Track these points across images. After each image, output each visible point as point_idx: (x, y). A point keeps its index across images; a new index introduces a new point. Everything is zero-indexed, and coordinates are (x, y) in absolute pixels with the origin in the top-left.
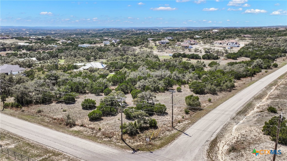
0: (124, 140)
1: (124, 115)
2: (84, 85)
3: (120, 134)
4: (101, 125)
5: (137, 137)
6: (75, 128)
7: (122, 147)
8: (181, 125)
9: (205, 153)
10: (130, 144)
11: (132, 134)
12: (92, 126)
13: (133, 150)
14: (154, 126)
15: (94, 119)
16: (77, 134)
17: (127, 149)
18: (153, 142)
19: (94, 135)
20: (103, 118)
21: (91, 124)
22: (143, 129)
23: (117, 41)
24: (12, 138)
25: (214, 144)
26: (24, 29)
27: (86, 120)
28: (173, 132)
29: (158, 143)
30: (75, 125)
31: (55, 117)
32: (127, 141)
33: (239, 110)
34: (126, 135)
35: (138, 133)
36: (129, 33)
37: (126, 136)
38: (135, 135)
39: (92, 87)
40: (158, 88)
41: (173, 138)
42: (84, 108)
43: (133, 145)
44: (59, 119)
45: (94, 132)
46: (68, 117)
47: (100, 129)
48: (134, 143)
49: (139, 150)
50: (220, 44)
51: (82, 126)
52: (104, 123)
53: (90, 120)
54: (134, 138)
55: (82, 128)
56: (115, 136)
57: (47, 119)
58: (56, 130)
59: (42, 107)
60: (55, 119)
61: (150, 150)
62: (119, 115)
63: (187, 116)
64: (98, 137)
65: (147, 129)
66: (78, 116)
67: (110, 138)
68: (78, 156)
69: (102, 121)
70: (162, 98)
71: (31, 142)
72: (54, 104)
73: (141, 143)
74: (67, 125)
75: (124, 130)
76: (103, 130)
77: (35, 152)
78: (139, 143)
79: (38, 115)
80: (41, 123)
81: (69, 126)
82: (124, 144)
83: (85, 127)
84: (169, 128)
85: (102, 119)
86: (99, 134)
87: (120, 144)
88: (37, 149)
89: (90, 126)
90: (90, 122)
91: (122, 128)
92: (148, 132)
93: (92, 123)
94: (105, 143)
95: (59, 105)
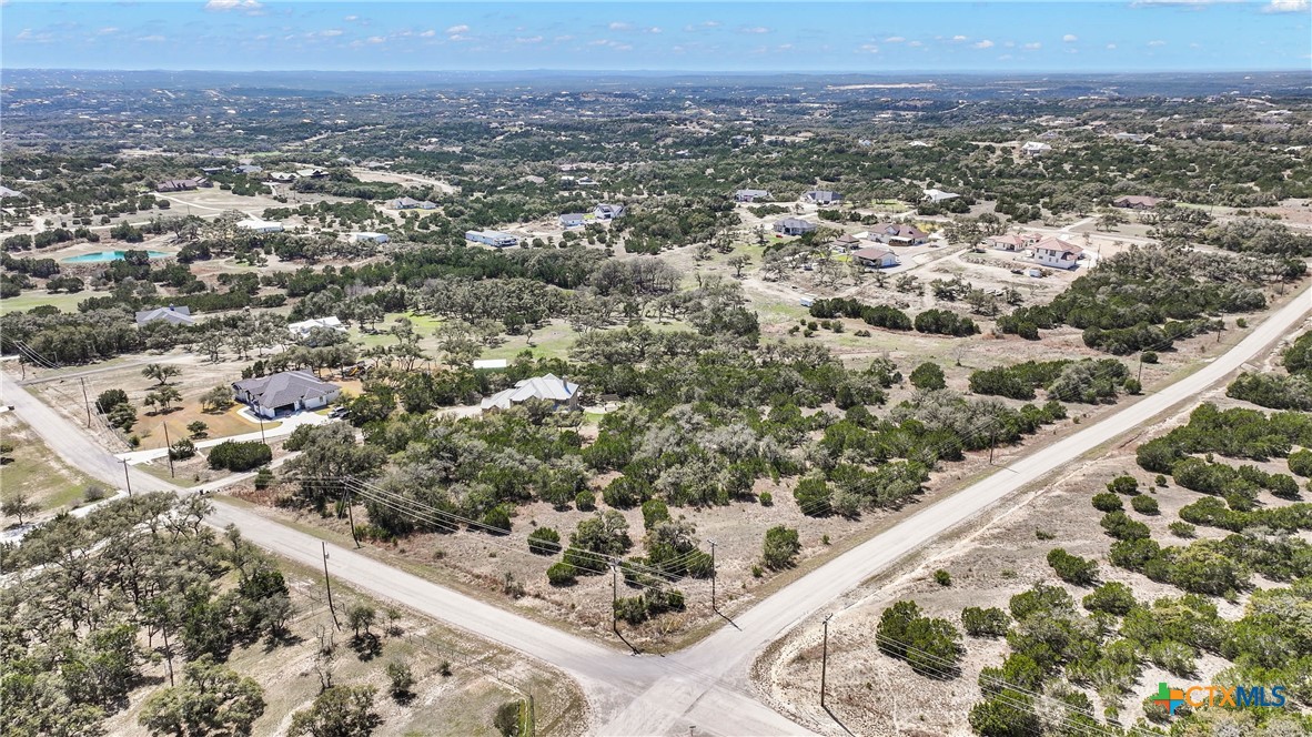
0: (618, 633)
1: (621, 576)
2: (526, 479)
3: (612, 619)
4: (574, 595)
5: (642, 627)
6: (526, 602)
7: (614, 645)
8: (732, 605)
9: (753, 661)
10: (628, 640)
11: (635, 621)
12: (557, 597)
13: (635, 650)
14: (677, 604)
15: (560, 580)
16: (531, 613)
17: (624, 648)
18: (669, 638)
19: (563, 617)
20: (577, 578)
21: (554, 593)
22: (656, 610)
23: (612, 214)
24: (415, 616)
25: (775, 647)
26: (214, 90)
27: (544, 583)
28: (711, 620)
29: (677, 639)
30: (523, 594)
31: (476, 571)
32: (624, 633)
33: (875, 573)
34: (622, 621)
35: (646, 619)
36: (667, 136)
37: (622, 624)
38: (640, 622)
39: (545, 484)
40: (714, 491)
41: (709, 631)
42: (533, 550)
43: (632, 642)
44: (486, 577)
45: (563, 611)
46: (509, 577)
47: (573, 607)
48: (636, 638)
49: (643, 651)
50: (1007, 249)
51: (537, 596)
52: (580, 592)
53: (550, 583)
54: (636, 629)
55: (537, 602)
56: (602, 623)
57: (461, 577)
58: (489, 603)
59: (441, 542)
60: (478, 577)
61: (661, 653)
62: (609, 575)
63: (756, 583)
64: (571, 623)
65: (663, 610)
66: (524, 571)
67: (593, 626)
68: (541, 656)
69: (576, 587)
70: (718, 526)
71: (454, 627)
72: (461, 532)
73: (648, 639)
74: (507, 593)
75: (619, 612)
76: (579, 608)
77: (468, 646)
78: (644, 640)
79: (440, 563)
80: (453, 584)
81: (511, 595)
82: (618, 640)
83: (544, 599)
84: (706, 611)
85: (576, 583)
86: (572, 617)
87: (609, 638)
88: (469, 640)
89: (553, 597)
90: (551, 589)
91: (616, 605)
92: (664, 618)
93: (556, 590)
94: (584, 635)
95: (475, 535)
